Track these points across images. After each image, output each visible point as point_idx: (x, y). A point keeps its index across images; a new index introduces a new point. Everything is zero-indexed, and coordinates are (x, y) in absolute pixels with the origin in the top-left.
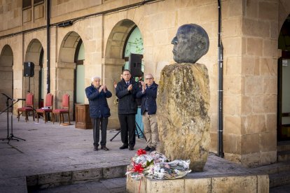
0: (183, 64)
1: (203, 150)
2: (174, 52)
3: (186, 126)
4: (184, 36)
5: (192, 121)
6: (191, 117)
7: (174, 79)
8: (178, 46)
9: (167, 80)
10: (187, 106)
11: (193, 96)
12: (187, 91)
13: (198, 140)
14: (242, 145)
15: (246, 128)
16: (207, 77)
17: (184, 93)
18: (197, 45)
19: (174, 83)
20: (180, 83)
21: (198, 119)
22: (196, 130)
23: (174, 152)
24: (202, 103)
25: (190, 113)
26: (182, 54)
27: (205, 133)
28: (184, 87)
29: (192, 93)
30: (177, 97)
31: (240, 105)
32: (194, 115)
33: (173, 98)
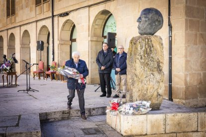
0: (145, 35)
1: (160, 95)
2: (139, 28)
3: (147, 79)
4: (145, 16)
5: (152, 75)
6: (151, 72)
7: (139, 46)
8: (141, 23)
9: (134, 47)
10: (148, 64)
11: (152, 57)
12: (148, 54)
13: (156, 88)
14: (186, 93)
15: (188, 81)
16: (162, 44)
17: (146, 55)
18: (155, 22)
19: (139, 49)
20: (143, 48)
21: (156, 74)
22: (155, 81)
23: (139, 96)
24: (159, 63)
25: (150, 69)
26: (145, 29)
27: (161, 83)
28: (146, 52)
29: (152, 55)
30: (141, 58)
31: (184, 65)
32: (153, 71)
33: (138, 59)
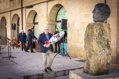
0: (99, 22)
1: (108, 64)
3: (101, 53)
4: (99, 9)
5: (104, 50)
6: (103, 48)
7: (95, 30)
8: (96, 14)
10: (101, 43)
11: (104, 38)
12: (101, 36)
13: (106, 59)
15: (118, 52)
16: (110, 29)
17: (100, 37)
18: (105, 13)
19: (95, 32)
20: (98, 32)
21: (106, 49)
22: (105, 54)
23: (95, 65)
24: (108, 41)
25: (103, 46)
26: (98, 18)
27: (109, 56)
28: (99, 34)
29: (103, 37)
30: (97, 38)
32: (104, 47)
33: (95, 39)
